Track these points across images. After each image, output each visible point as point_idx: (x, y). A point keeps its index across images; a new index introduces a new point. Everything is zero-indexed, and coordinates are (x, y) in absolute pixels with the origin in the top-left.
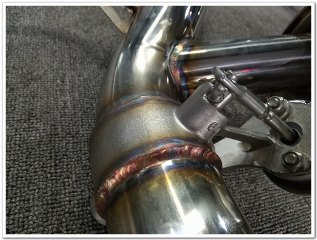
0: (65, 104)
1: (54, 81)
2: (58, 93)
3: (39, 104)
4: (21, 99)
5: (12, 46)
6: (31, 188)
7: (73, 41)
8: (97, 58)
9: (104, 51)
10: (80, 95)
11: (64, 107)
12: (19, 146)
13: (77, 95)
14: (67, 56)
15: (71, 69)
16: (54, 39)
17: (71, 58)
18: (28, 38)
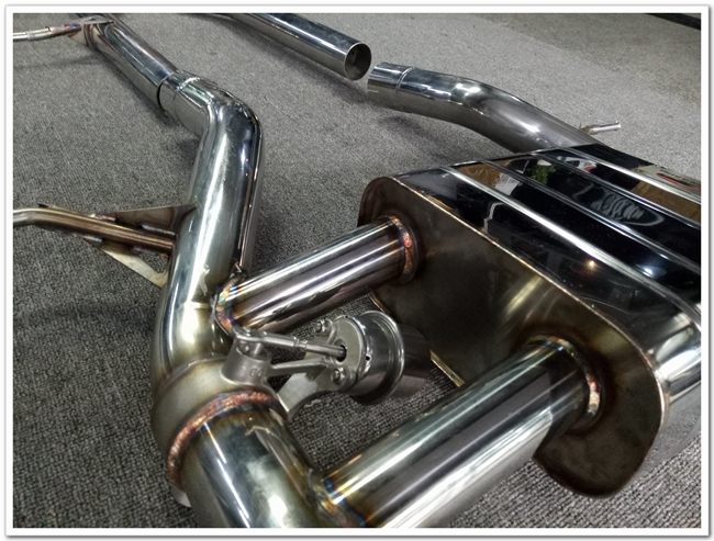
0: (113, 396)
1: (92, 372)
2: (101, 385)
3: (83, 407)
4: (58, 409)
5: (24, 347)
6: (102, 499)
7: (100, 312)
8: (138, 324)
9: (145, 310)
10: (129, 379)
11: (114, 400)
12: (75, 461)
13: (125, 380)
14: (98, 335)
15: (109, 350)
16: (75, 318)
17: (103, 335)
18: (40, 328)
